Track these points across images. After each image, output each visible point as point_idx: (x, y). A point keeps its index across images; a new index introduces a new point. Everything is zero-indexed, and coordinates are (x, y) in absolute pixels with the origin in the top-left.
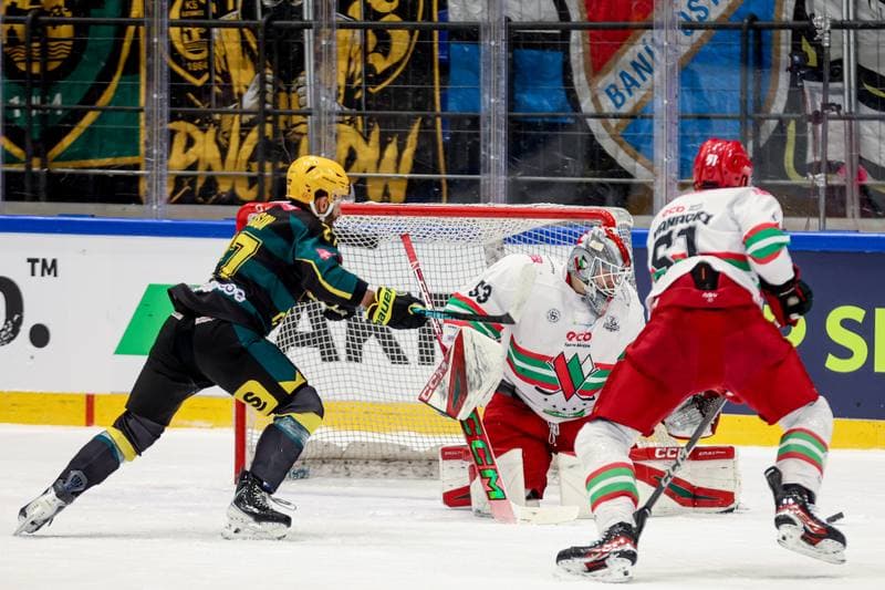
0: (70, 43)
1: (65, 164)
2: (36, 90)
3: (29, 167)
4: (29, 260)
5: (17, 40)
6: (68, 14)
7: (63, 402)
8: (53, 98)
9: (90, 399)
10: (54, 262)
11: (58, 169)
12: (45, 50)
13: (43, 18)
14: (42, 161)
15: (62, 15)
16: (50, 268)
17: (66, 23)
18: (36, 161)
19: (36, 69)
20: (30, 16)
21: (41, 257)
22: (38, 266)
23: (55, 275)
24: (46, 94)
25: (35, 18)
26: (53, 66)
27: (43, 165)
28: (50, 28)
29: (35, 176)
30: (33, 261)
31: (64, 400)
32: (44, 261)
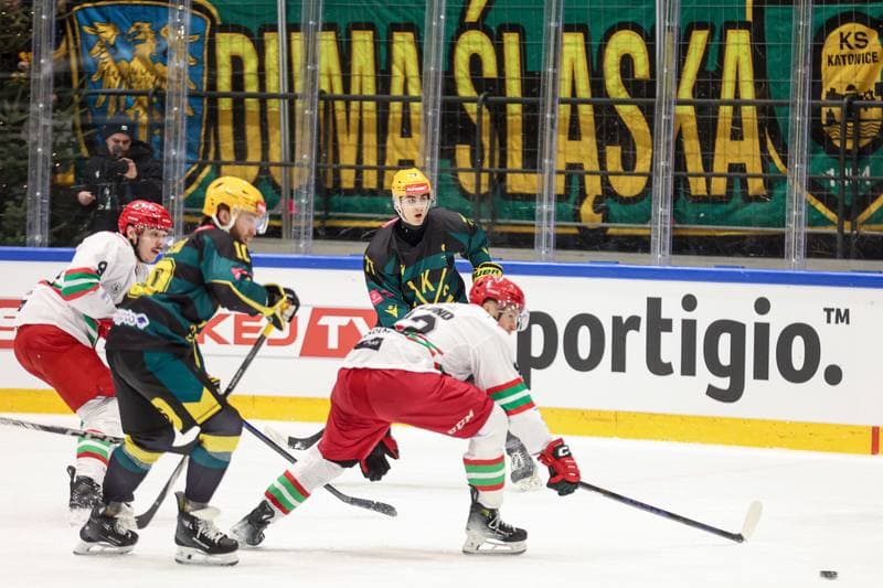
0: (879, 123)
1: (873, 227)
2: (849, 163)
3: (841, 229)
4: (825, 309)
5: (834, 121)
6: (879, 98)
7: (853, 433)
8: (863, 169)
9: (875, 431)
10: (847, 311)
11: (865, 231)
12: (857, 129)
13: (856, 102)
14: (852, 225)
15: (873, 99)
16: (843, 317)
17: (877, 106)
18: (847, 225)
19: (849, 145)
20: (846, 100)
21: (835, 308)
22: (833, 315)
23: (848, 323)
24: (858, 167)
25: (850, 103)
26: (864, 142)
27: (854, 227)
28: (862, 110)
29: (846, 237)
30: (829, 311)
31: (854, 431)
32: (839, 311)
